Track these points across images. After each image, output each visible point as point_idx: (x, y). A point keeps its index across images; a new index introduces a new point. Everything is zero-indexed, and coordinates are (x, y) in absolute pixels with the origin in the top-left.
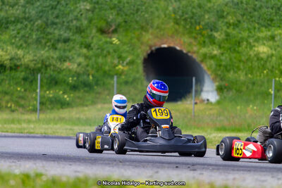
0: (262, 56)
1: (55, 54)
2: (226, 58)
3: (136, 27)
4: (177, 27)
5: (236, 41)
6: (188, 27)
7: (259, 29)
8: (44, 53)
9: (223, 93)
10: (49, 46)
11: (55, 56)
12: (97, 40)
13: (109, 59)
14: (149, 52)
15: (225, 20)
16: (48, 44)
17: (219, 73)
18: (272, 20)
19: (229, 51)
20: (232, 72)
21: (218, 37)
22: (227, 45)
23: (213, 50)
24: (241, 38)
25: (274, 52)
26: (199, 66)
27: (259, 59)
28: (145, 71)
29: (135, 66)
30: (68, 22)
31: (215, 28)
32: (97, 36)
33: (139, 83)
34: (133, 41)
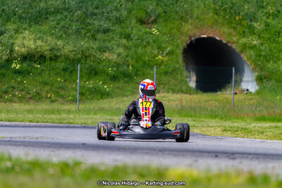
1: (95, 45)
2: (266, 48)
3: (176, 17)
4: (216, 17)
5: (276, 31)
6: (227, 17)
8: (84, 44)
10: (88, 37)
11: (95, 47)
12: (137, 30)
13: (149, 49)
14: (189, 42)
15: (265, 11)
16: (88, 35)
17: (259, 63)
19: (269, 41)
20: (271, 63)
21: (258, 28)
22: (266, 36)
23: (253, 40)
24: (281, 28)
26: (239, 56)
28: (184, 61)
29: (175, 56)
30: (108, 13)
31: (255, 18)
32: (136, 27)
33: (179, 73)
34: (173, 32)
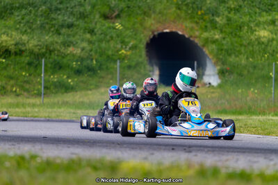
0: (263, 40)
1: (60, 39)
2: (228, 42)
3: (139, 12)
4: (178, 11)
5: (237, 26)
6: (190, 12)
7: (260, 13)
8: (48, 38)
9: (224, 76)
10: (53, 32)
11: (59, 42)
12: (100, 25)
13: (112, 44)
14: (152, 37)
15: (227, 5)
16: (52, 29)
17: (221, 57)
18: (273, 5)
19: (230, 35)
20: (233, 56)
21: (220, 22)
22: (228, 30)
23: (215, 35)
24: (242, 22)
25: (275, 37)
26: (202, 50)
27: (260, 43)
28: (147, 55)
29: (138, 51)
30: (72, 8)
31: (217, 13)
32: (100, 22)
33: (143, 67)
34: (136, 26)
